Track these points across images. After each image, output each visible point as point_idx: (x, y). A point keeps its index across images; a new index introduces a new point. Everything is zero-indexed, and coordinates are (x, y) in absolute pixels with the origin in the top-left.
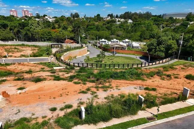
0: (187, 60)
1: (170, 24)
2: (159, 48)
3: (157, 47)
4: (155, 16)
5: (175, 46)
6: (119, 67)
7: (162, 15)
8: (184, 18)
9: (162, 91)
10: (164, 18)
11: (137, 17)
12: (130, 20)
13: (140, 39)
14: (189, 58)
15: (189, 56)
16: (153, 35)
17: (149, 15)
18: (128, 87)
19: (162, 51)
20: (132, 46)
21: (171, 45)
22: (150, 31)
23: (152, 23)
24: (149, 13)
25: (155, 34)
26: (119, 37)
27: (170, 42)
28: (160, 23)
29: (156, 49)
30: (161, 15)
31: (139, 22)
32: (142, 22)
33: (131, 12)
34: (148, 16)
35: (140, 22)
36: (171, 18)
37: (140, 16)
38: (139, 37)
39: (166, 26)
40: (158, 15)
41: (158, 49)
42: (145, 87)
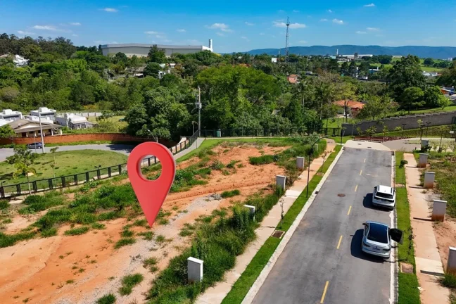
0: (215, 136)
1: (124, 69)
2: (156, 120)
3: (152, 119)
4: (82, 48)
5: (185, 113)
6: (110, 173)
7: (98, 47)
8: (146, 56)
9: (246, 191)
10: (105, 53)
11: (39, 49)
12: (17, 56)
13: (74, 105)
14: (219, 133)
15: (217, 129)
16: (99, 92)
17: (66, 44)
18: (194, 202)
19: (165, 126)
20: (70, 123)
21: (178, 112)
22: (90, 84)
23: (83, 66)
24: (65, 40)
25: (104, 91)
26: (12, 102)
27: (175, 106)
28: (101, 66)
29: (149, 122)
30: (95, 47)
31: (49, 63)
32: (55, 62)
33: (13, 37)
34: (63, 47)
35: (51, 62)
36: (120, 55)
37: (45, 46)
38: (70, 99)
39: (117, 72)
40: (87, 46)
41: (154, 123)
42: (219, 193)
